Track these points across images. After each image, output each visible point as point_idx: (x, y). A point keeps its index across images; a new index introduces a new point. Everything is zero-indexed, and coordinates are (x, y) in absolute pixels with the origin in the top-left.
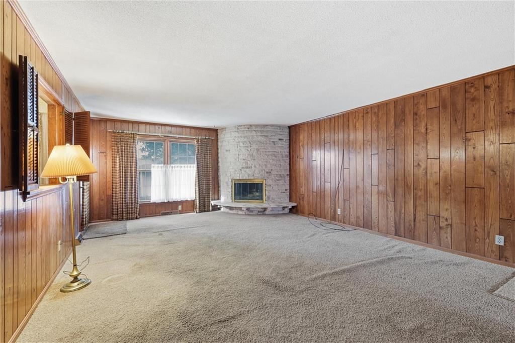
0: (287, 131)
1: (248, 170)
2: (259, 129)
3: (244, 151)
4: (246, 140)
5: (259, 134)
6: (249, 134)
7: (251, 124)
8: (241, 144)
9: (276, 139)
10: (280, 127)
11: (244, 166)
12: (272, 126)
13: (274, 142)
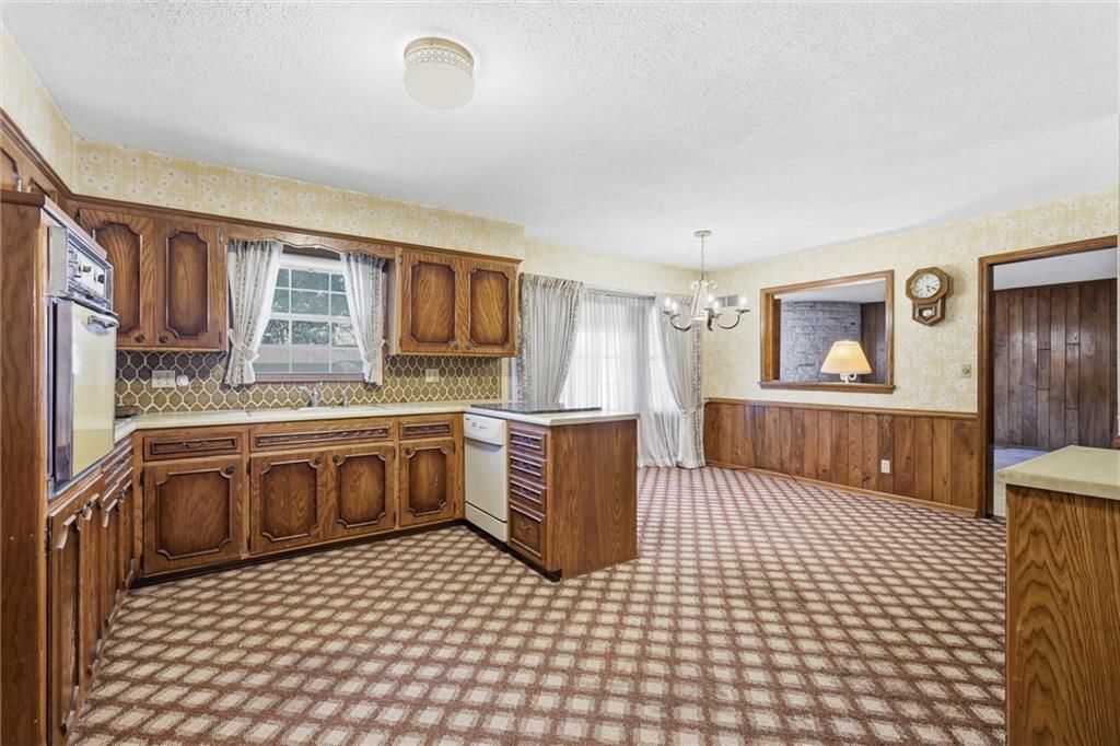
0: (859, 309)
1: (809, 368)
2: (827, 308)
3: (802, 339)
4: (806, 324)
5: (827, 315)
6: (812, 315)
7: (817, 299)
8: (798, 330)
9: (847, 323)
10: (851, 304)
11: (802, 363)
12: (844, 303)
13: (845, 328)
